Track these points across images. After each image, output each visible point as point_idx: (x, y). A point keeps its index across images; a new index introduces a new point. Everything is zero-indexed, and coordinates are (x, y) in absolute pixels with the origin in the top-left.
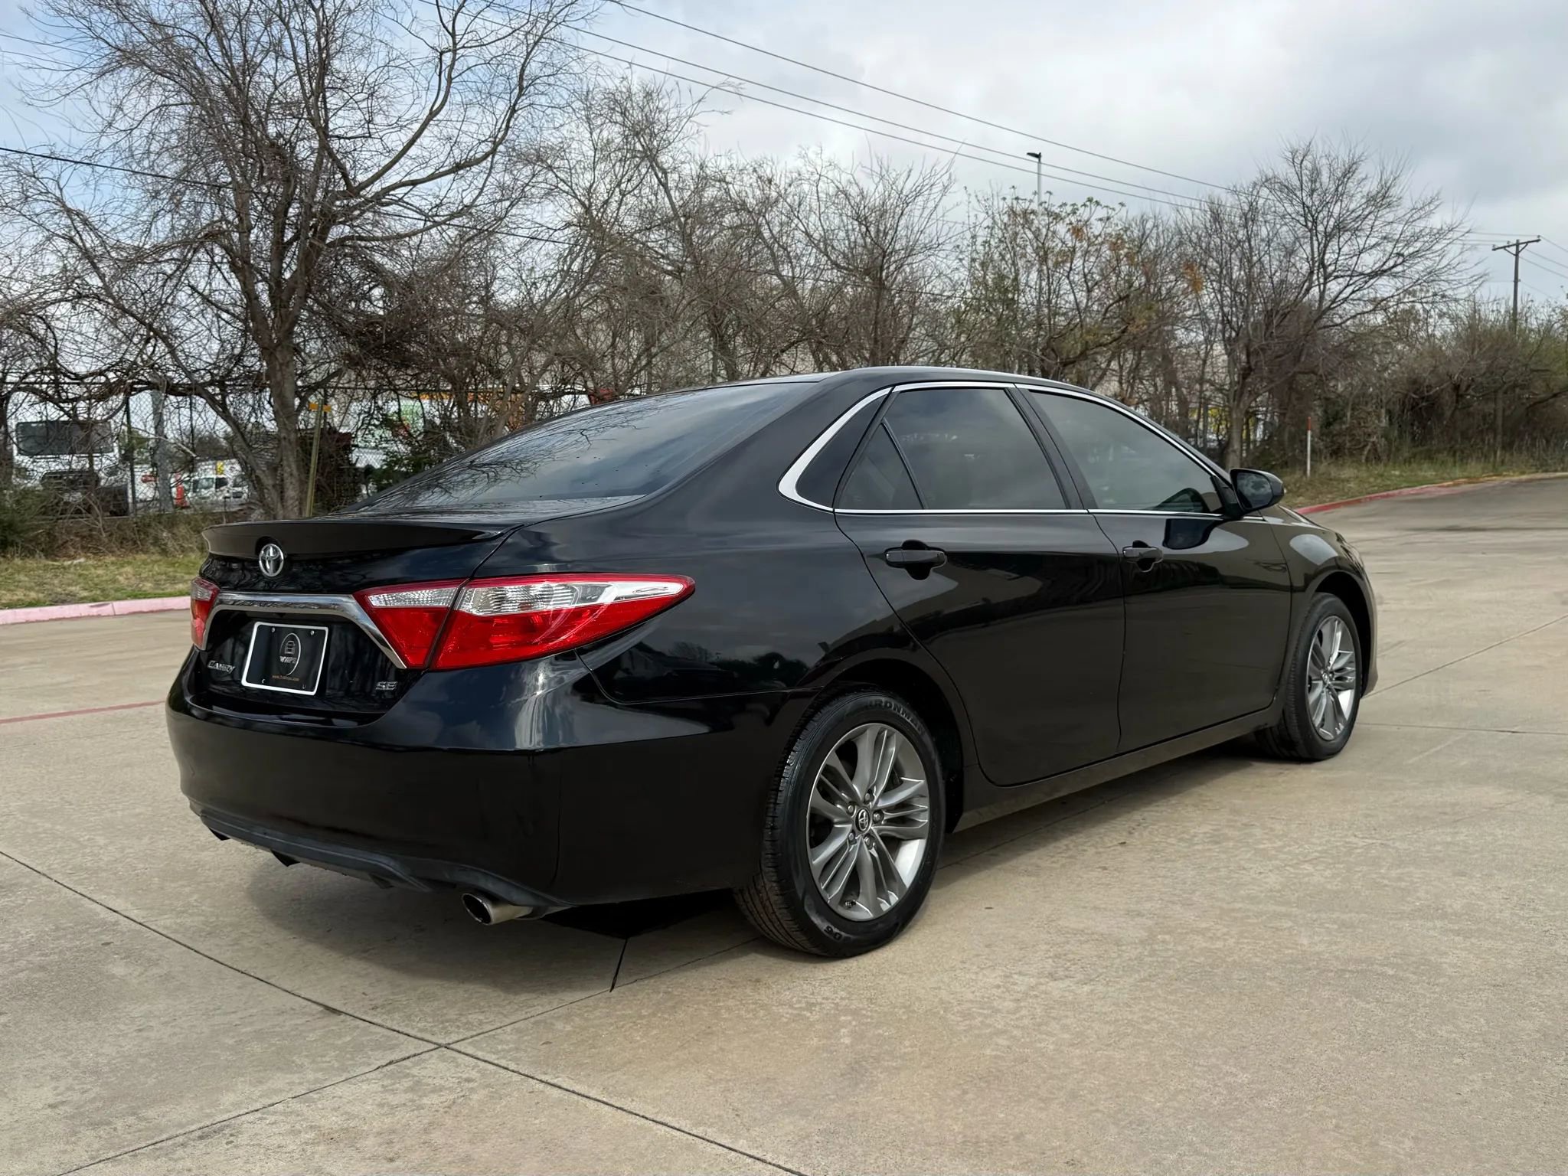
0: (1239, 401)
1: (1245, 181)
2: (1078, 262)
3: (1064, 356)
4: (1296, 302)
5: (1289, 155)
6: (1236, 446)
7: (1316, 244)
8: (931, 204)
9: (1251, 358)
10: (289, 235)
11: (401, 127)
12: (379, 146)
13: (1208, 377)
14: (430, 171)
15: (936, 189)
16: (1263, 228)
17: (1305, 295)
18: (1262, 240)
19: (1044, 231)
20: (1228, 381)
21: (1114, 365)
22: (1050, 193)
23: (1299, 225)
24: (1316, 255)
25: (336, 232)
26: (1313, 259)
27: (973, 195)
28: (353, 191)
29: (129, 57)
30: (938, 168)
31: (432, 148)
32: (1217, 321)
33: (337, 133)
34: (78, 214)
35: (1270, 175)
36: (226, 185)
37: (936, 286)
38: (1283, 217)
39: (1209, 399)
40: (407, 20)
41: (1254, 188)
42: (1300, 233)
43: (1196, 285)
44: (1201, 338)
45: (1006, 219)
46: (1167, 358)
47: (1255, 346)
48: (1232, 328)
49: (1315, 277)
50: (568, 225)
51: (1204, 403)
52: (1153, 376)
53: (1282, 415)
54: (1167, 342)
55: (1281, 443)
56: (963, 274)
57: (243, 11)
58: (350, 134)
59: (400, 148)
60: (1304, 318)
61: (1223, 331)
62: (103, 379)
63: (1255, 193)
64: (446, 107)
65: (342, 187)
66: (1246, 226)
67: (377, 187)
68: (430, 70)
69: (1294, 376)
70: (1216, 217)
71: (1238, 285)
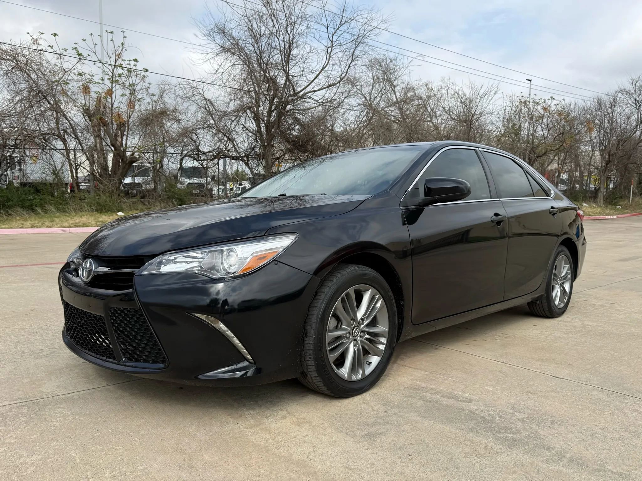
0: (604, 173)
1: (613, 92)
2: (545, 120)
3: (537, 154)
4: (630, 137)
5: (631, 81)
6: (602, 190)
7: (639, 114)
8: (490, 98)
9: (610, 157)
10: (273, 108)
11: (313, 73)
12: (305, 79)
13: (592, 164)
14: (320, 87)
15: (493, 93)
16: (618, 108)
17: (634, 134)
18: (618, 113)
19: (532, 108)
20: (600, 166)
21: (556, 158)
22: (536, 95)
23: (633, 108)
24: (639, 119)
25: (288, 107)
26: (638, 120)
27: (505, 95)
28: (295, 94)
29: (225, 50)
30: (494, 86)
31: (322, 80)
32: (597, 143)
33: (291, 74)
34: (209, 100)
35: (623, 88)
36: (252, 91)
37: (490, 127)
38: (627, 104)
39: (592, 172)
40: (318, 37)
41: (616, 93)
42: (633, 110)
43: (590, 130)
44: (590, 149)
45: (517, 104)
46: (577, 156)
47: (612, 152)
48: (603, 145)
49: (638, 127)
50: (360, 105)
51: (590, 174)
52: (571, 162)
53: (621, 179)
54: (577, 150)
55: (620, 189)
56: (500, 124)
57: (262, 34)
58: (296, 75)
59: (312, 79)
60: (633, 142)
61: (599, 147)
62: (212, 154)
63: (616, 95)
64: (328, 66)
65: (292, 92)
66: (611, 108)
67: (302, 93)
68: (324, 54)
69: (628, 164)
70: (600, 104)
71: (606, 130)
